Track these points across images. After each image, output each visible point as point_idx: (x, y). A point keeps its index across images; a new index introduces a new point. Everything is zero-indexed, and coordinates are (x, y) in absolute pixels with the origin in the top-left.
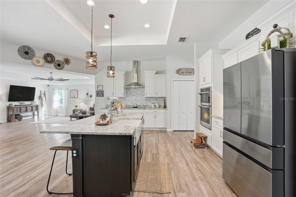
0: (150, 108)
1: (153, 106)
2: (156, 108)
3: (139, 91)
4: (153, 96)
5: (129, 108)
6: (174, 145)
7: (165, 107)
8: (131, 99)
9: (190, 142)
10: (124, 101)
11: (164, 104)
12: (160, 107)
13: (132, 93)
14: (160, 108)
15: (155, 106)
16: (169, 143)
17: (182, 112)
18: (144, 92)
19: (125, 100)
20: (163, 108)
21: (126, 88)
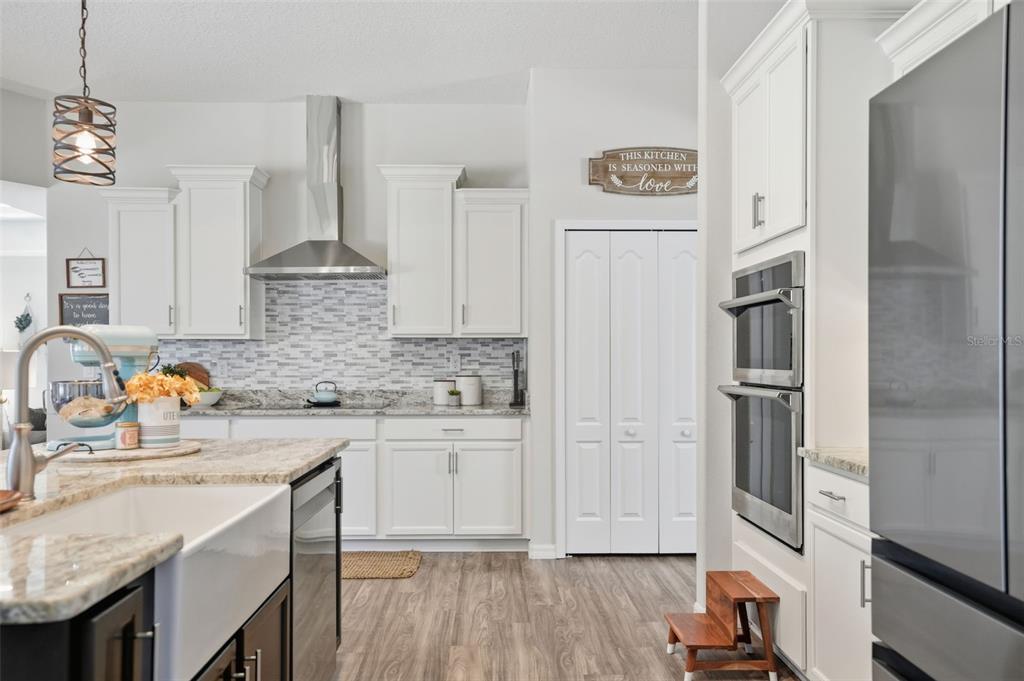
0: (425, 408)
1: (440, 393)
2: (460, 405)
3: (353, 299)
4: (442, 330)
5: (283, 408)
6: (558, 661)
7: (519, 401)
8: (295, 352)
9: (667, 637)
10: (253, 366)
11: (509, 384)
12: (484, 400)
13: (307, 311)
14: (491, 405)
15: (452, 393)
16: (529, 642)
17: (627, 434)
18: (384, 303)
19: (261, 355)
20: (511, 410)
21: (268, 277)
